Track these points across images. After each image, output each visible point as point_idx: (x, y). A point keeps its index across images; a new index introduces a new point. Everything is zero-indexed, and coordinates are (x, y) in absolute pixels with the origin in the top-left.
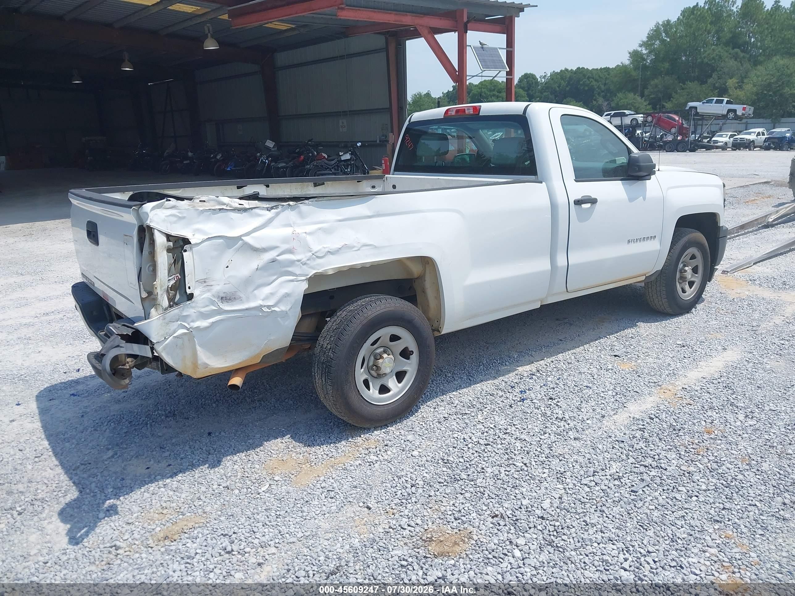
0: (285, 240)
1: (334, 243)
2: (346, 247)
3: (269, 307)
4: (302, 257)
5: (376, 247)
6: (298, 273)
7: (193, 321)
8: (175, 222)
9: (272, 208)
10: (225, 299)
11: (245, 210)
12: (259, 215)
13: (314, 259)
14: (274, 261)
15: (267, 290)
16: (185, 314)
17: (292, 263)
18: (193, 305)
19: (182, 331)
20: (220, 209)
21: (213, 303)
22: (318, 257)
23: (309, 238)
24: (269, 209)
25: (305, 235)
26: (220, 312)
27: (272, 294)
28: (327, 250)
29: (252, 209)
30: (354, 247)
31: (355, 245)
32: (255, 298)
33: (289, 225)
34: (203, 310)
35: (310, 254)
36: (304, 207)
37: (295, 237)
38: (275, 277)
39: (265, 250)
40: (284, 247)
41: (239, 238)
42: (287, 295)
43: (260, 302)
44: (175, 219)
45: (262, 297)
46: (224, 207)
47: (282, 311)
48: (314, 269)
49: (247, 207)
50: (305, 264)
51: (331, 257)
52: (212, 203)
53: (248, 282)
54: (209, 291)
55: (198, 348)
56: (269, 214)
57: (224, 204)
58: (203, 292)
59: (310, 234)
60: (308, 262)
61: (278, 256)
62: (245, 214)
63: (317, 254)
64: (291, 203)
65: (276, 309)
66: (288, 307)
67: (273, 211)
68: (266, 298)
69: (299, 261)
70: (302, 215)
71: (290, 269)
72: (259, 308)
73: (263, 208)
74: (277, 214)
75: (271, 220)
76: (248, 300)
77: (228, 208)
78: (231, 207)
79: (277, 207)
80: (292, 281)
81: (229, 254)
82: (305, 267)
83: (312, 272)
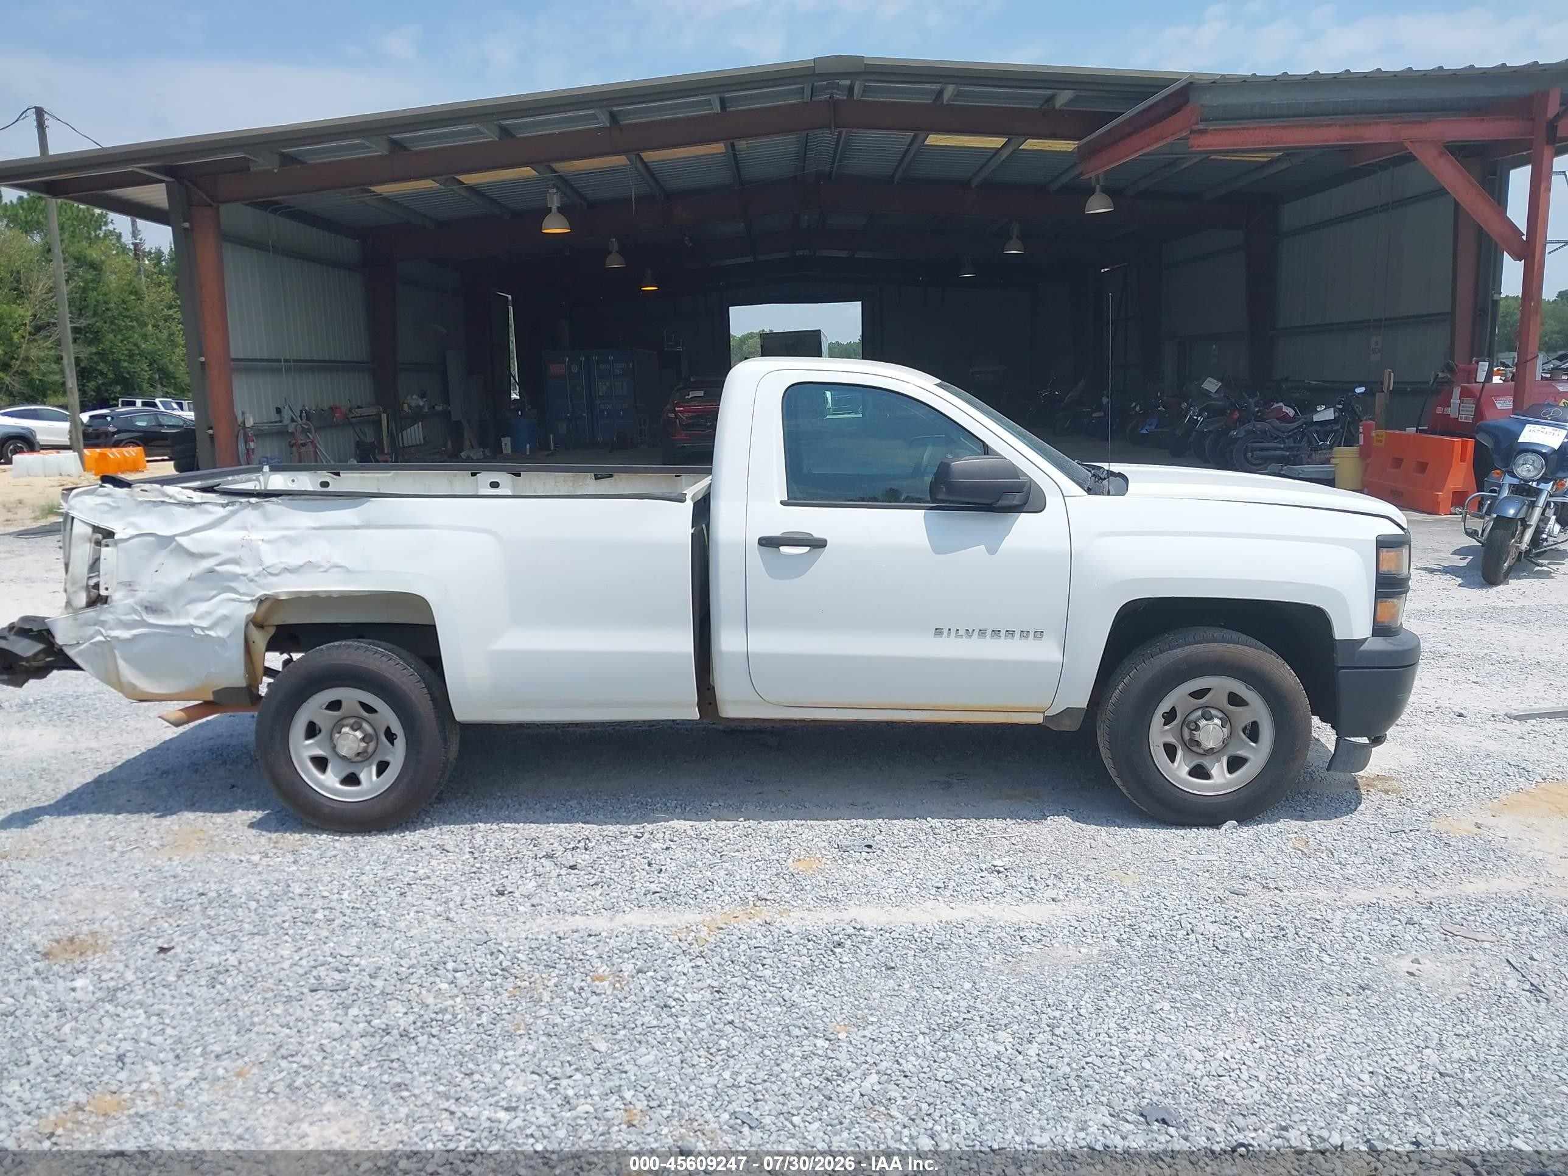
0: (231, 547)
1: (295, 557)
2: (310, 566)
3: (203, 629)
4: (250, 570)
5: (348, 571)
6: (241, 591)
7: (110, 629)
8: (107, 512)
9: (227, 505)
10: (150, 609)
11: (193, 505)
12: (210, 513)
13: (265, 576)
14: (212, 571)
15: (203, 607)
16: (102, 618)
17: (236, 577)
18: (112, 610)
19: (100, 638)
20: (163, 502)
21: (135, 611)
22: (271, 574)
23: (264, 547)
24: (223, 506)
25: (260, 543)
26: (144, 624)
27: (209, 613)
28: (283, 566)
29: (200, 504)
30: (320, 566)
31: (323, 563)
32: (187, 614)
33: (245, 528)
34: (123, 618)
35: (260, 568)
36: (271, 506)
37: (246, 544)
38: (214, 592)
39: (202, 556)
40: (230, 555)
41: (172, 538)
42: (225, 618)
43: (192, 621)
44: (106, 508)
45: (196, 614)
46: (167, 500)
47: (219, 638)
48: (264, 589)
49: (198, 501)
50: (252, 580)
51: (287, 576)
52: (156, 493)
53: (177, 592)
54: (133, 596)
55: (121, 663)
56: (221, 512)
57: (167, 496)
58: (126, 597)
59: (269, 542)
60: (257, 579)
61: (218, 565)
62: (192, 509)
63: (269, 570)
64: (253, 500)
65: (212, 633)
66: (227, 634)
67: (228, 508)
68: (200, 617)
69: (245, 575)
70: (267, 518)
71: (233, 584)
72: (191, 627)
73: (216, 504)
74: (234, 513)
75: (221, 521)
76: (178, 615)
77: (172, 501)
78: (175, 499)
79: (233, 503)
80: (234, 600)
81: (162, 556)
82: (251, 584)
83: (260, 593)
